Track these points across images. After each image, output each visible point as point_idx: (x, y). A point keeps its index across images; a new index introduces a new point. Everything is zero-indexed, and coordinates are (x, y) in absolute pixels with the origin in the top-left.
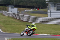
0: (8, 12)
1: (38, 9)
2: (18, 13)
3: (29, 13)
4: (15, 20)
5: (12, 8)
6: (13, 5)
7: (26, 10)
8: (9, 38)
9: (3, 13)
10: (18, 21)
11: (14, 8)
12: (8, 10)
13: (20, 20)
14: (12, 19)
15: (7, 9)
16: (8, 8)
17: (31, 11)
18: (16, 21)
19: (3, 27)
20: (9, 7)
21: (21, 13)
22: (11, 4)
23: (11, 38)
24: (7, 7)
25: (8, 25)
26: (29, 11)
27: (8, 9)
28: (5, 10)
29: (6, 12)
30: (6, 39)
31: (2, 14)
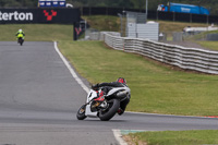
0: (124, 35)
2: (160, 39)
3: (200, 39)
4: (149, 66)
5: (138, 22)
6: (144, 11)
7: (188, 30)
8: (127, 132)
9: (108, 42)
10: (161, 70)
11: (145, 22)
12: (124, 30)
13: (168, 64)
14: (141, 63)
15: (121, 27)
16: (125, 21)
17: (208, 32)
18: (155, 68)
20: (128, 19)
21: (170, 39)
22: (136, 7)
23: (134, 131)
24: (119, 19)
26: (199, 32)
27: (125, 26)
28: (115, 28)
29: (116, 35)
30: (117, 134)
31: (103, 44)
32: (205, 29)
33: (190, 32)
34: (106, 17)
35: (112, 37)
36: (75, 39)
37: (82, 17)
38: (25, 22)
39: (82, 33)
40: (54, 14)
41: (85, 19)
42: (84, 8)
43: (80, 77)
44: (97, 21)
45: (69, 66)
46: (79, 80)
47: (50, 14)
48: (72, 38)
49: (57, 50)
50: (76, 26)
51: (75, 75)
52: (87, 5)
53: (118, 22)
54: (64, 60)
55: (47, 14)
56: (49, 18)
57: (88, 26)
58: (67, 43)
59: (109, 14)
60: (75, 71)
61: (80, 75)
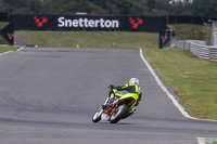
0: (209, 44)
8: (211, 140)
9: (193, 50)
12: (210, 39)
15: (207, 36)
16: (211, 31)
19: (190, 97)
20: (214, 28)
24: (205, 28)
25: (211, 91)
27: (211, 35)
28: (201, 37)
29: (202, 44)
31: (188, 53)
34: (192, 26)
35: (197, 46)
36: (161, 47)
37: (168, 26)
38: (111, 29)
39: (167, 42)
40: (140, 22)
41: (171, 28)
42: (170, 17)
43: (165, 85)
44: (183, 30)
45: (154, 74)
46: (164, 88)
47: (136, 22)
48: (157, 45)
49: (142, 57)
50: (162, 34)
51: (160, 83)
52: (173, 14)
53: (203, 31)
54: (149, 67)
55: (133, 22)
56: (135, 26)
57: (174, 35)
58: (153, 51)
59: (194, 23)
60: (160, 78)
61: (164, 83)
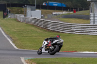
0: (25, 16)
1: (75, 12)
2: (42, 17)
3: (59, 17)
4: (37, 30)
5: (32, 10)
6: (34, 5)
7: (54, 13)
8: (27, 58)
9: (18, 19)
10: (42, 31)
11: (35, 10)
13: (45, 28)
14: (33, 28)
15: (24, 12)
16: (26, 10)
18: (39, 30)
19: (17, 40)
20: (28, 9)
21: (46, 17)
22: (31, 3)
23: (30, 58)
24: (23, 9)
26: (59, 14)
27: (26, 12)
29: (22, 16)
30: (23, 59)
31: (16, 20)
32: (62, 13)
33: (55, 14)
34: (18, 8)
35: (20, 17)
36: (4, 18)
39: (7, 15)
41: (8, 9)
42: (8, 4)
44: (14, 10)
46: (6, 36)
48: (2, 17)
50: (4, 12)
51: (4, 34)
52: (9, 3)
53: (23, 10)
57: (10, 12)
59: (19, 6)
60: (4, 31)
61: (6, 34)
